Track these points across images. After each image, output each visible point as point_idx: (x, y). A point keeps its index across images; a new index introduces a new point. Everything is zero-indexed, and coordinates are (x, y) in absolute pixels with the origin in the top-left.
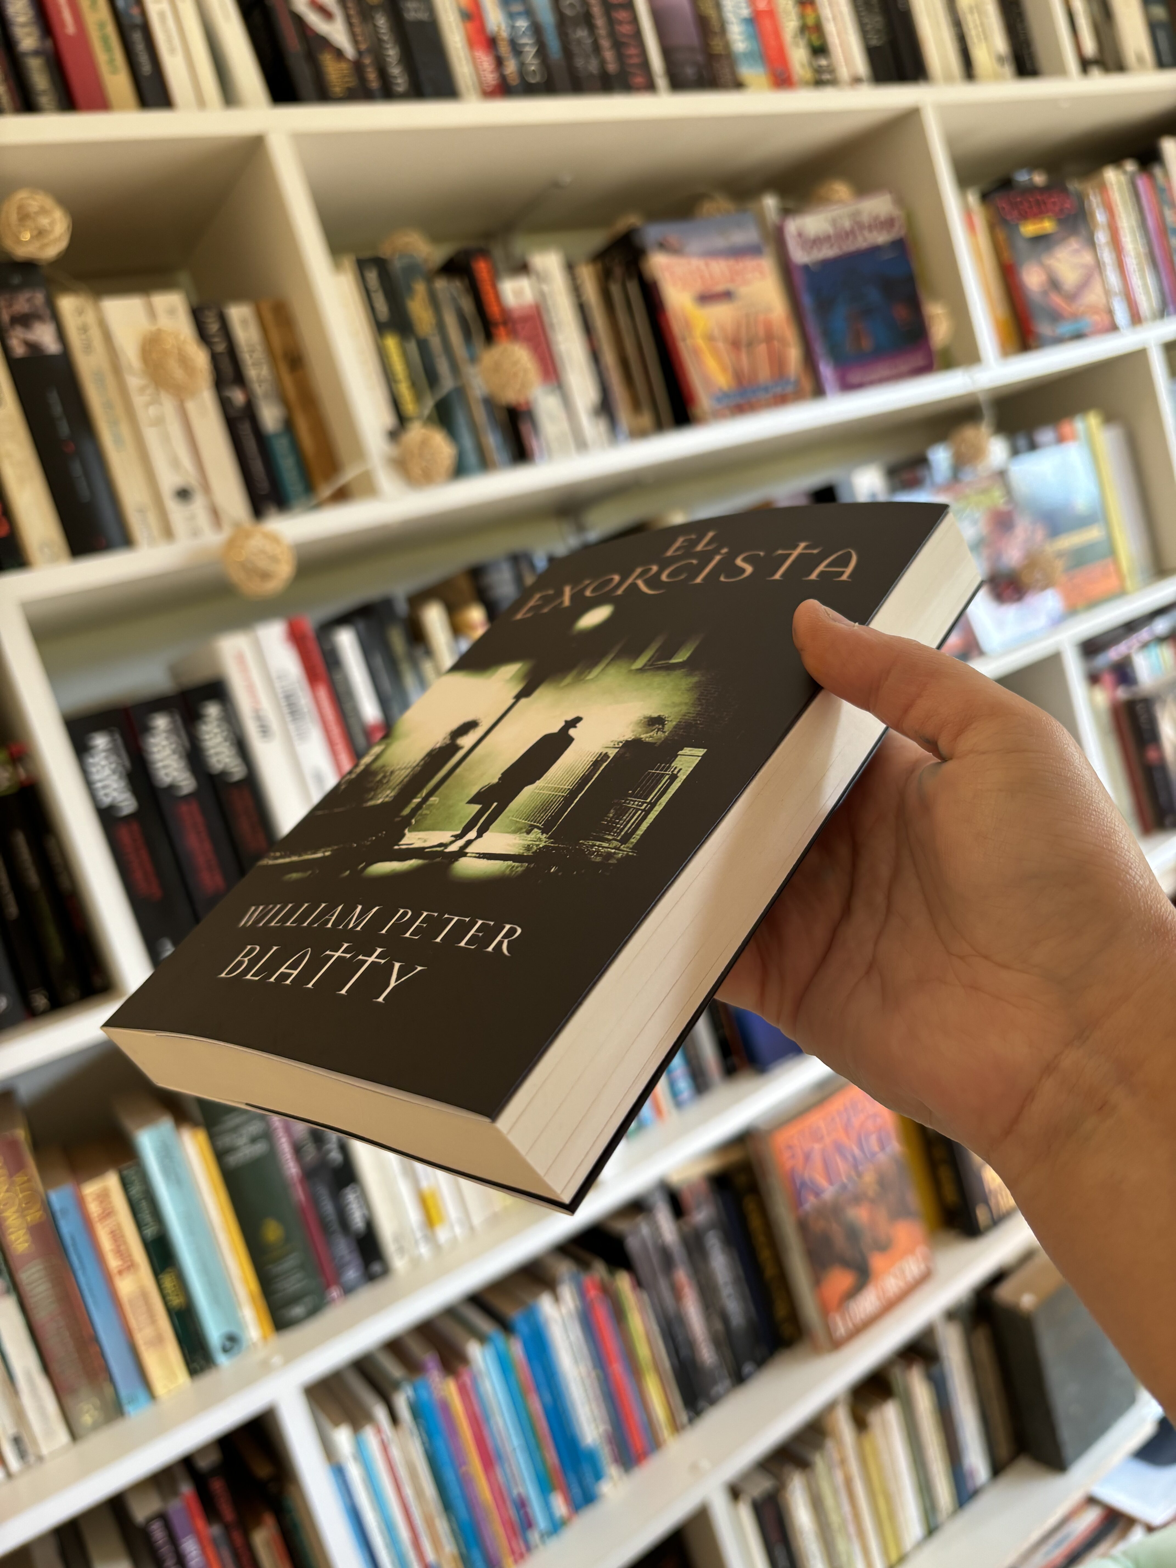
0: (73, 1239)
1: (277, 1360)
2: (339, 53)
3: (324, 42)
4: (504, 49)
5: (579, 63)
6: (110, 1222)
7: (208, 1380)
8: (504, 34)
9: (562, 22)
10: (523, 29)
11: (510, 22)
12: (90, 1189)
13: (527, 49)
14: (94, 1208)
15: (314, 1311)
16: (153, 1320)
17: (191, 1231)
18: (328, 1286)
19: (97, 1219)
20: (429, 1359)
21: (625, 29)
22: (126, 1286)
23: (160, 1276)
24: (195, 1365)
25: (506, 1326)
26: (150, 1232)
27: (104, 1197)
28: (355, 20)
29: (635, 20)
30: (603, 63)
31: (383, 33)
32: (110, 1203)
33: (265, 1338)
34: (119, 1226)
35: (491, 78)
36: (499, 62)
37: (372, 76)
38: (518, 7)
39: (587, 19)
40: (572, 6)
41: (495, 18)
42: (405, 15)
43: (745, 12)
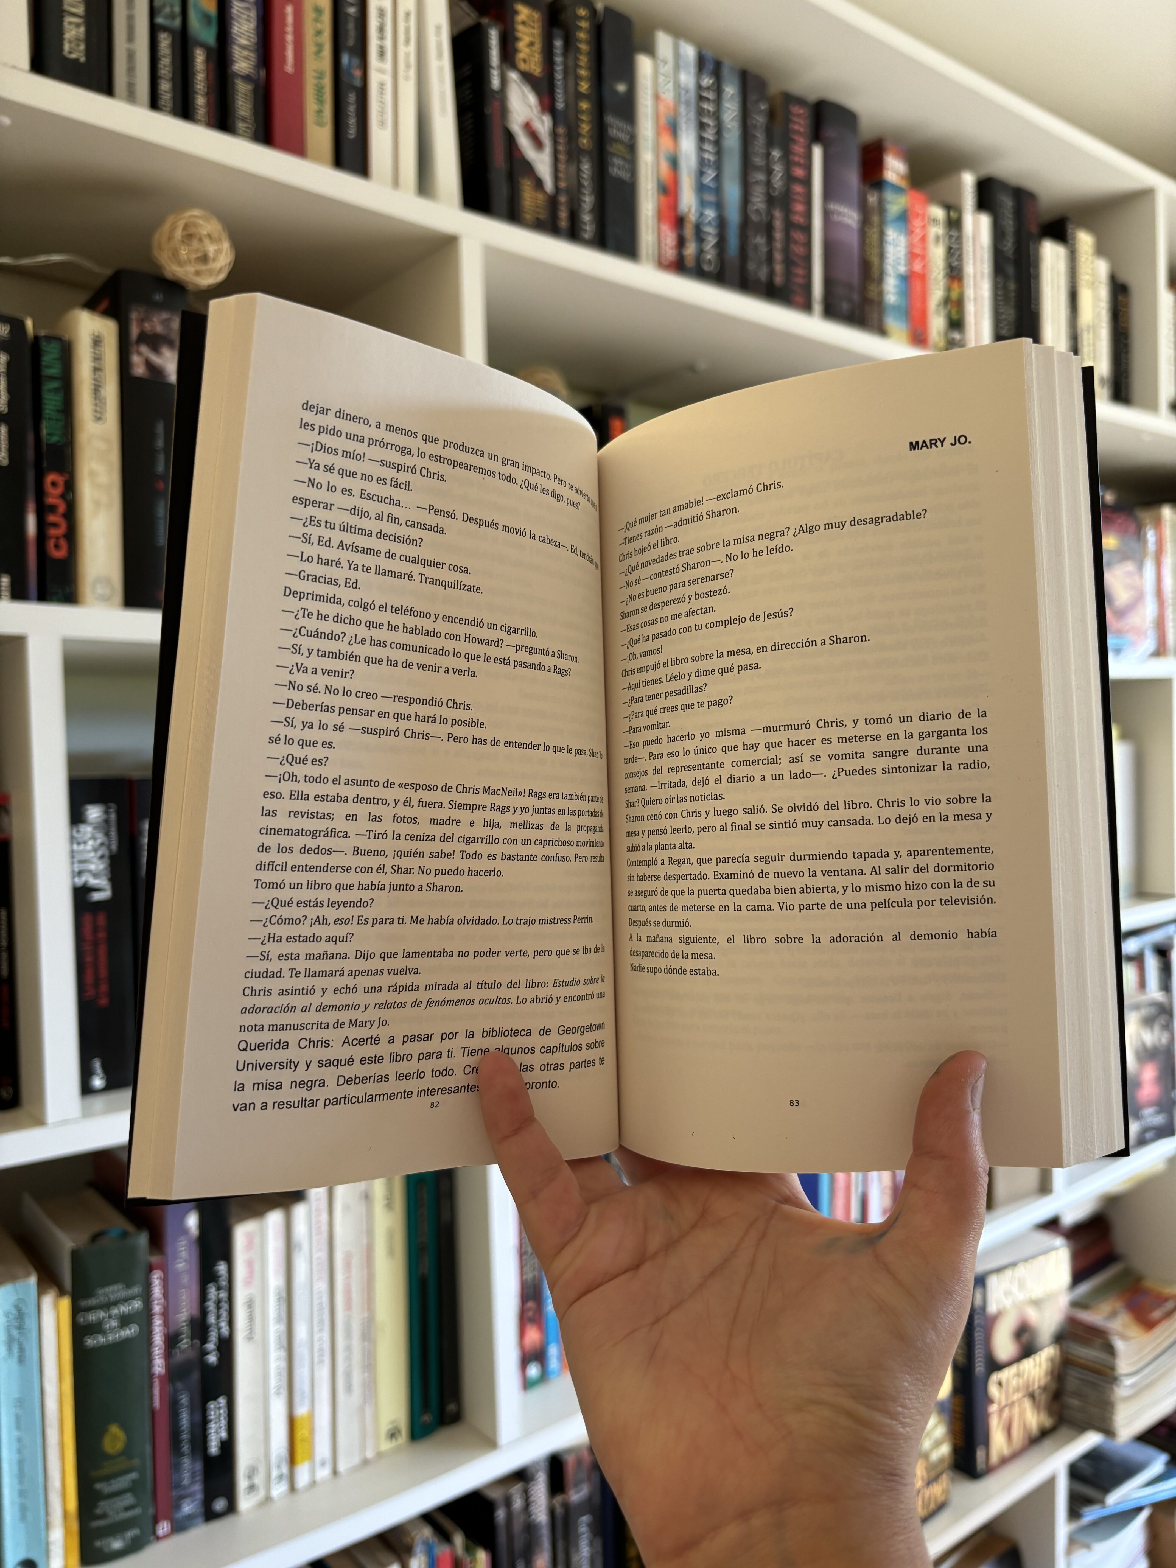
2: (540, 183)
3: (529, 167)
4: (689, 232)
5: (751, 266)
8: (693, 217)
9: (746, 224)
10: (710, 219)
11: (701, 209)
13: (709, 238)
21: (799, 250)
28: (561, 157)
29: (808, 244)
30: (772, 273)
31: (584, 179)
35: (671, 252)
36: (681, 242)
37: (563, 216)
38: (710, 198)
39: (769, 229)
40: (757, 211)
41: (688, 200)
42: (609, 169)
43: (902, 269)
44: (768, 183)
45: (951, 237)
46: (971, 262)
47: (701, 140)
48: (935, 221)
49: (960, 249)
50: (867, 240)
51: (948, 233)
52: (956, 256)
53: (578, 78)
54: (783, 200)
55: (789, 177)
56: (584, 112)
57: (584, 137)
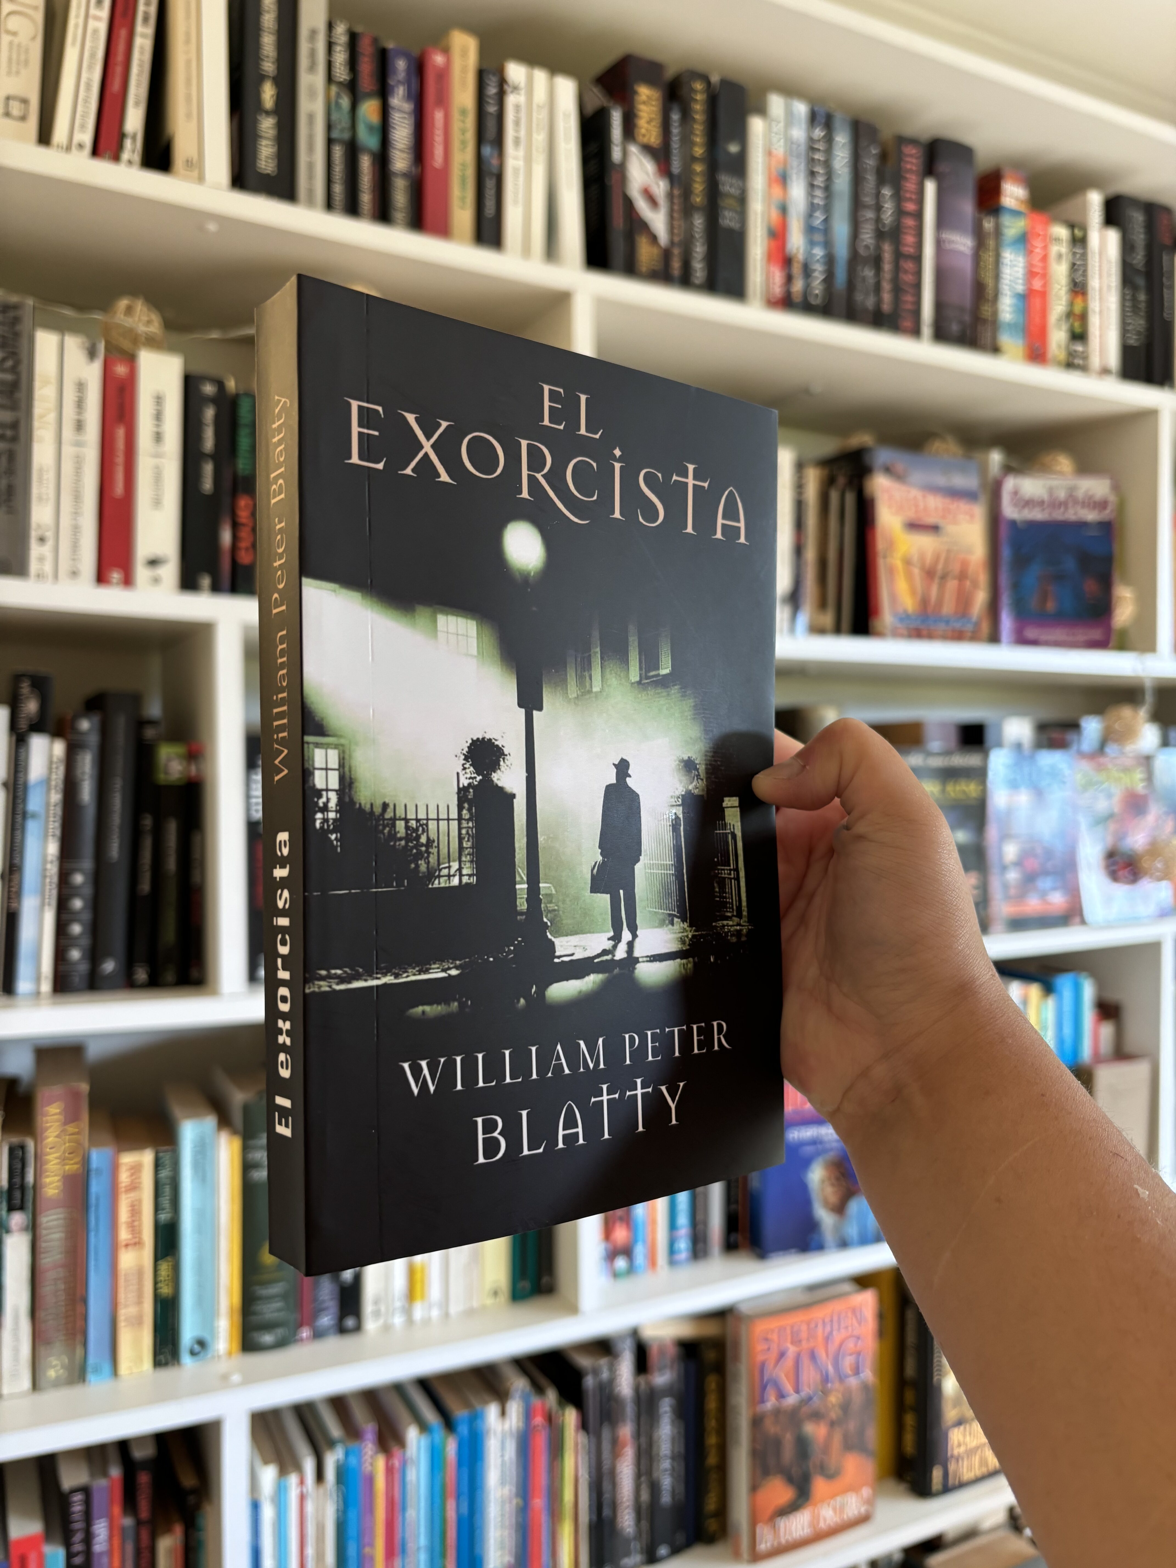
0: (97, 1199)
1: (236, 1378)
2: (654, 238)
3: (644, 227)
4: (797, 269)
5: (859, 297)
6: (132, 1195)
7: (167, 1374)
8: (801, 257)
9: (854, 258)
10: (818, 257)
11: (809, 248)
12: (127, 1159)
13: (816, 274)
14: (124, 1177)
15: (281, 1344)
16: (139, 1302)
17: (199, 1229)
18: (301, 1325)
19: (123, 1189)
20: (369, 1428)
21: (908, 278)
22: (127, 1260)
23: (160, 1262)
24: (162, 1358)
25: (449, 1423)
26: (164, 1217)
27: (136, 1169)
28: (676, 215)
29: (919, 273)
30: (879, 302)
31: (697, 232)
32: (139, 1178)
33: (230, 1354)
34: (140, 1201)
35: (778, 290)
36: (789, 279)
37: (676, 265)
38: (818, 237)
39: (877, 262)
40: (867, 247)
41: (796, 241)
42: (720, 221)
43: (1020, 288)
44: (878, 220)
45: (1074, 254)
46: (1097, 276)
47: (812, 186)
48: (1058, 240)
49: (1085, 265)
50: (982, 263)
51: (1071, 251)
52: (1080, 272)
53: (693, 144)
54: (894, 234)
55: (900, 212)
56: (698, 174)
57: (698, 196)
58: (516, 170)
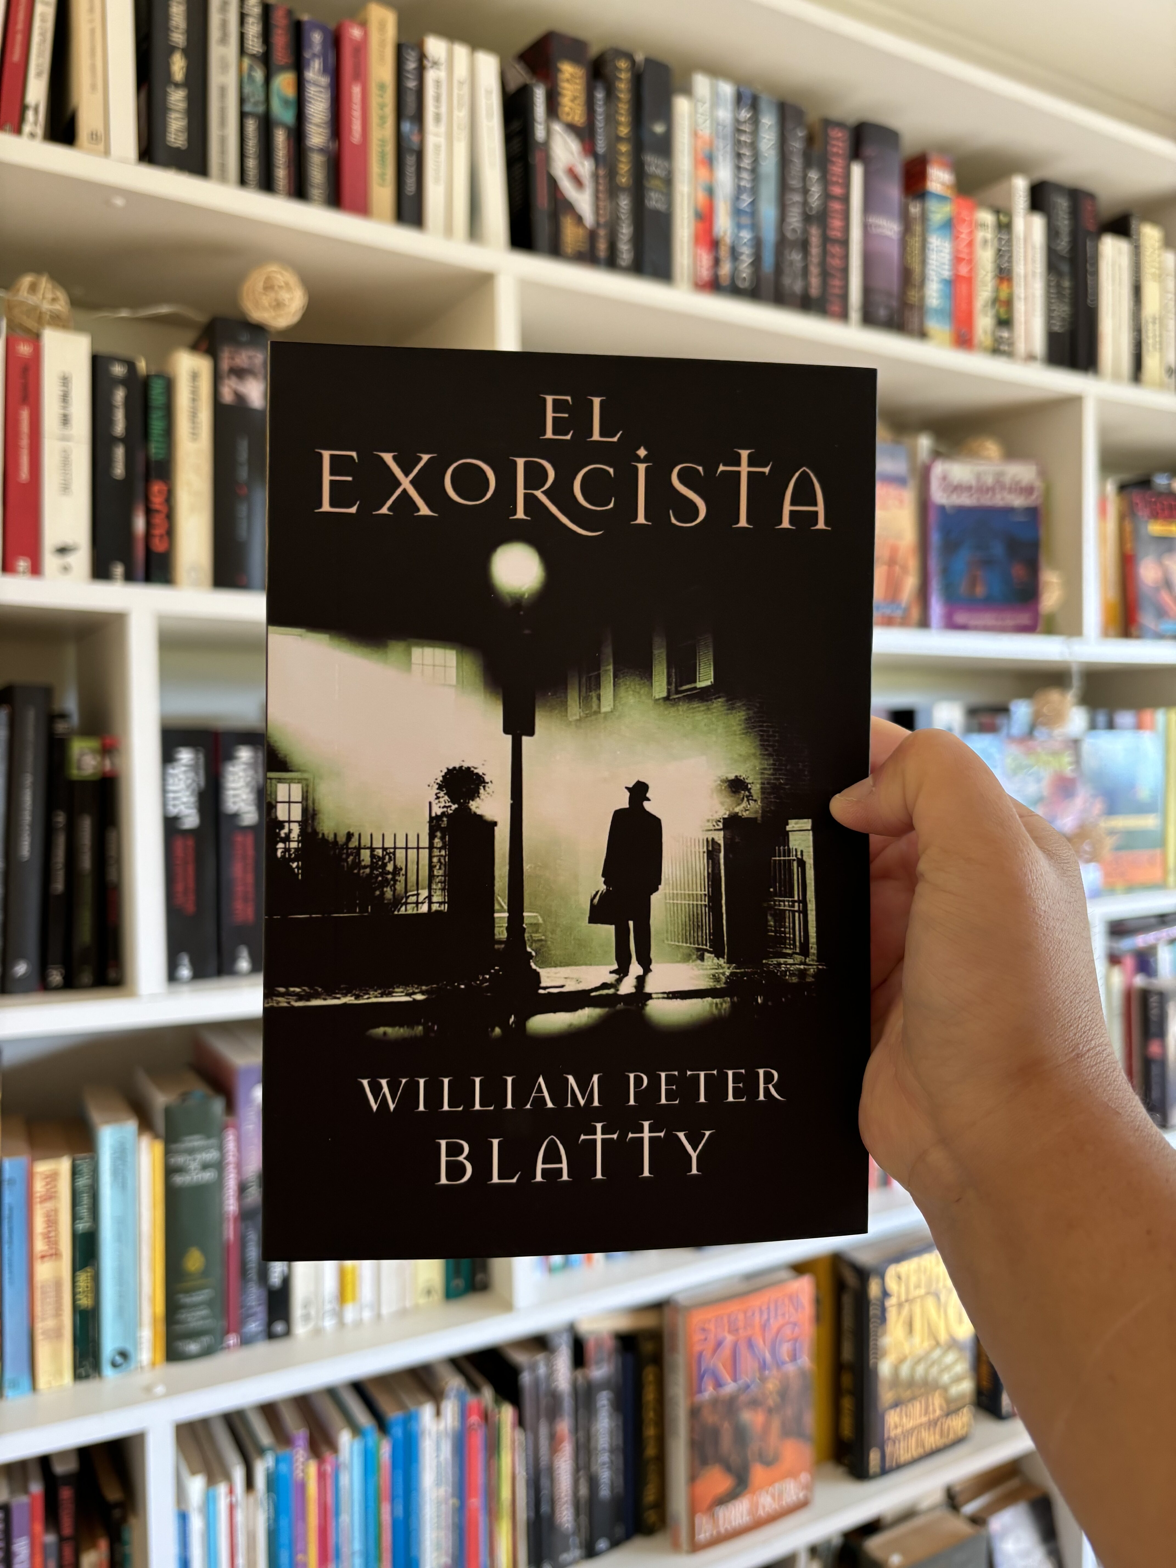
0: (11, 1209)
1: (160, 1389)
2: (579, 219)
3: (569, 207)
4: (724, 252)
5: (787, 281)
6: (49, 1205)
7: (89, 1387)
8: (728, 240)
9: (782, 243)
10: (746, 240)
11: (736, 231)
12: (42, 1168)
13: (744, 257)
14: (39, 1187)
15: (207, 1352)
16: (58, 1313)
17: (119, 1238)
18: (228, 1332)
19: (38, 1200)
20: (300, 1434)
21: (836, 262)
22: (44, 1271)
23: (78, 1273)
24: (82, 1371)
25: (382, 1425)
26: (83, 1226)
27: (53, 1177)
28: (601, 196)
29: (846, 257)
30: (807, 286)
31: (623, 213)
32: (55, 1186)
33: (153, 1364)
34: (56, 1211)
35: (705, 273)
36: (717, 262)
37: (602, 247)
38: (746, 220)
39: (804, 245)
40: (794, 230)
41: (723, 224)
42: (646, 201)
43: (946, 274)
44: (805, 203)
45: (1000, 239)
46: (1022, 262)
47: (738, 168)
48: (983, 225)
49: (1010, 251)
50: (908, 248)
51: (996, 236)
52: (1006, 258)
53: (618, 123)
54: (821, 218)
55: (827, 196)
56: (623, 154)
57: (623, 176)
58: (437, 147)
